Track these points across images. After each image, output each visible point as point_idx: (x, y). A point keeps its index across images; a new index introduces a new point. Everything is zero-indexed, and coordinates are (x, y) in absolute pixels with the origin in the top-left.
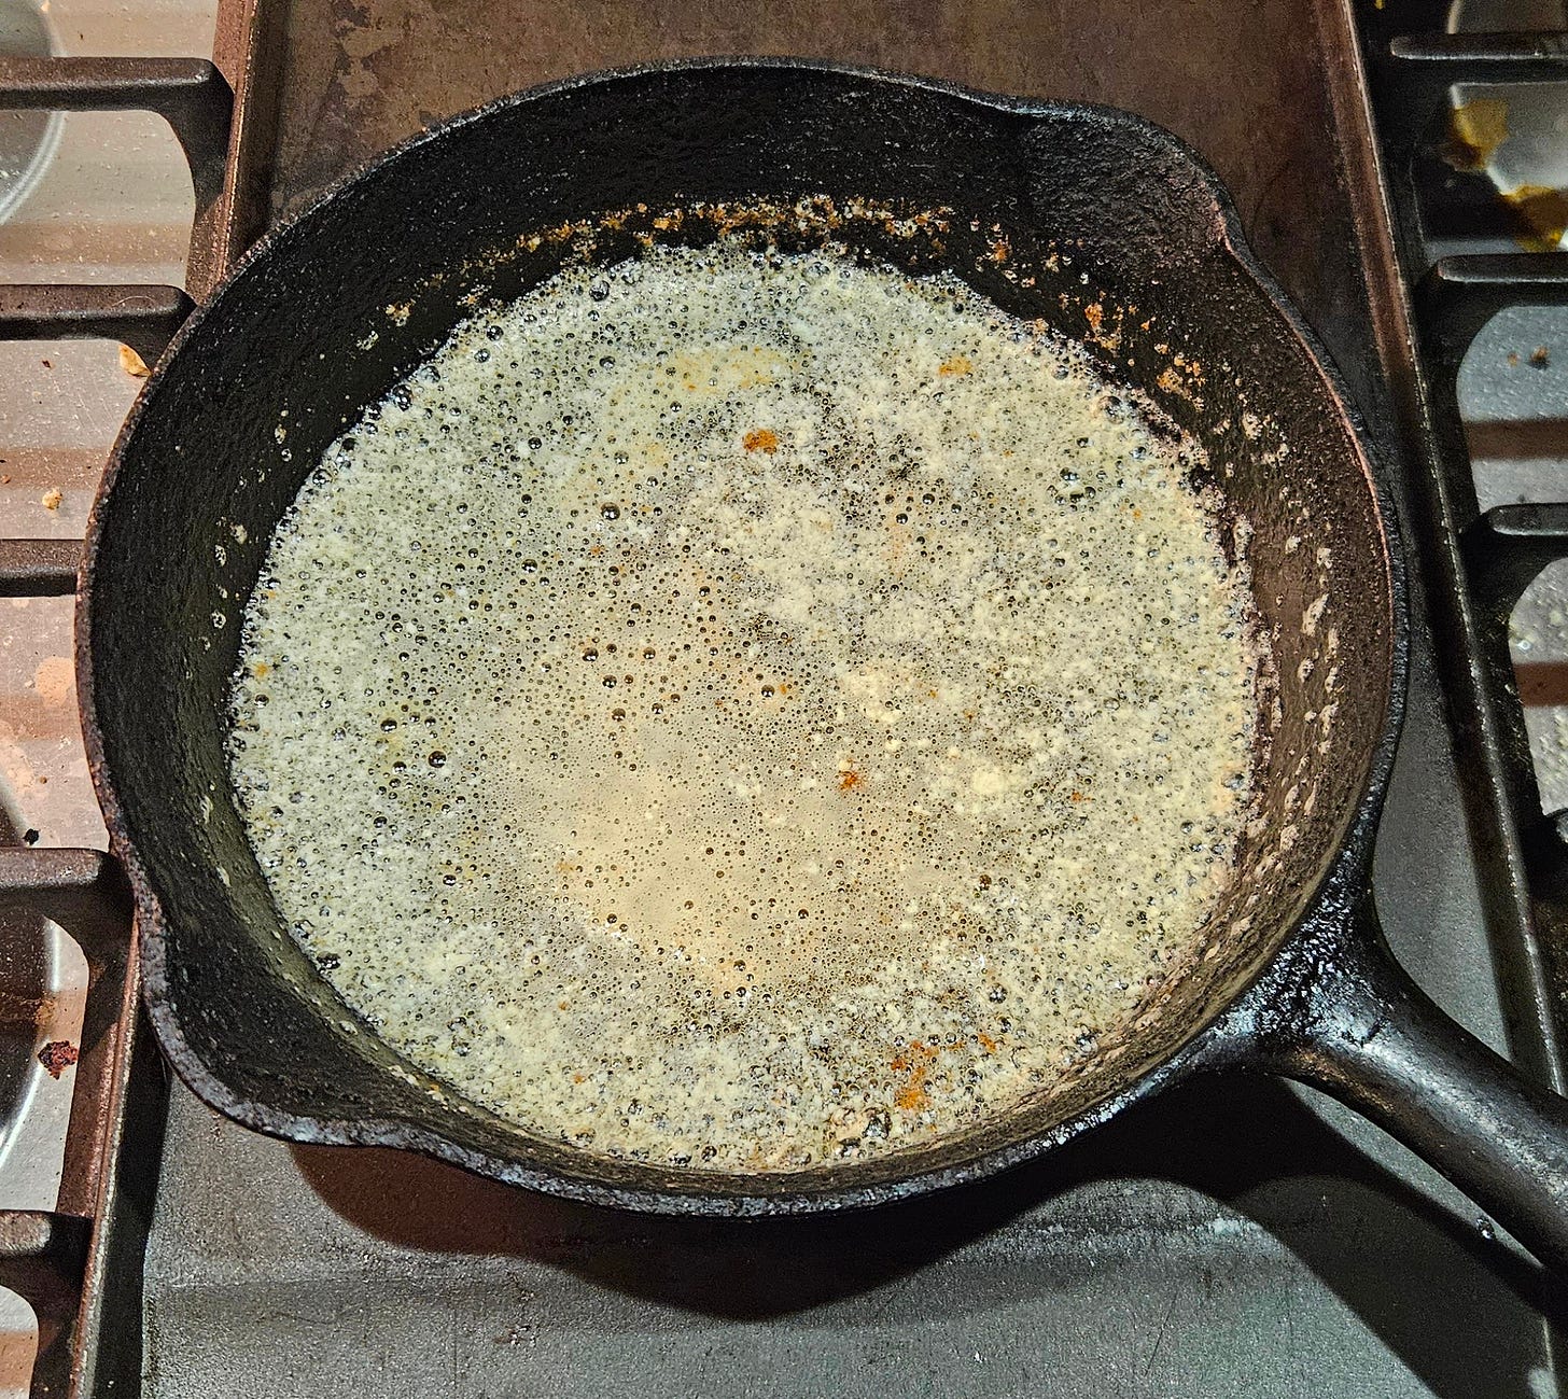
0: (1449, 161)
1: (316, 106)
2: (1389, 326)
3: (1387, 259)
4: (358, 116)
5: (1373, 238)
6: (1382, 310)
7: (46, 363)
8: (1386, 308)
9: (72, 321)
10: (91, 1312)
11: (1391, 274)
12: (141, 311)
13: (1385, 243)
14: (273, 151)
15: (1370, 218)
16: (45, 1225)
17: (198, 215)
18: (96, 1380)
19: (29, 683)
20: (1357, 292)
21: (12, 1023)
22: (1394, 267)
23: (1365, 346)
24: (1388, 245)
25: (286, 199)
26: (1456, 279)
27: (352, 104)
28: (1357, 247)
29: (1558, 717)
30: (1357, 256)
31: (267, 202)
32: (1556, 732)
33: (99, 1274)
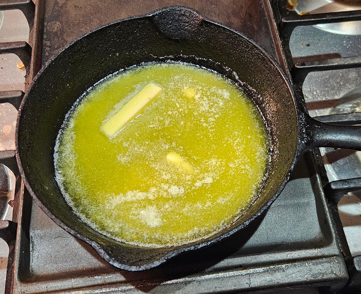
0: (287, 9)
1: (53, 6)
2: (273, 32)
3: (272, 19)
4: (62, 7)
5: (269, 16)
6: (272, 29)
7: (2, 68)
8: (273, 28)
9: (4, 50)
10: (18, 238)
11: (273, 21)
12: (18, 47)
13: (271, 16)
14: (44, 14)
15: (268, 12)
16: (8, 222)
17: (30, 31)
18: (20, 251)
19: (2, 131)
20: (267, 27)
21: (2, 197)
22: (273, 20)
23: (269, 36)
24: (272, 16)
25: (47, 24)
26: (286, 21)
27: (60, 5)
28: (266, 18)
29: (317, 112)
30: (266, 20)
31: (43, 24)
32: (316, 115)
33: (20, 231)
